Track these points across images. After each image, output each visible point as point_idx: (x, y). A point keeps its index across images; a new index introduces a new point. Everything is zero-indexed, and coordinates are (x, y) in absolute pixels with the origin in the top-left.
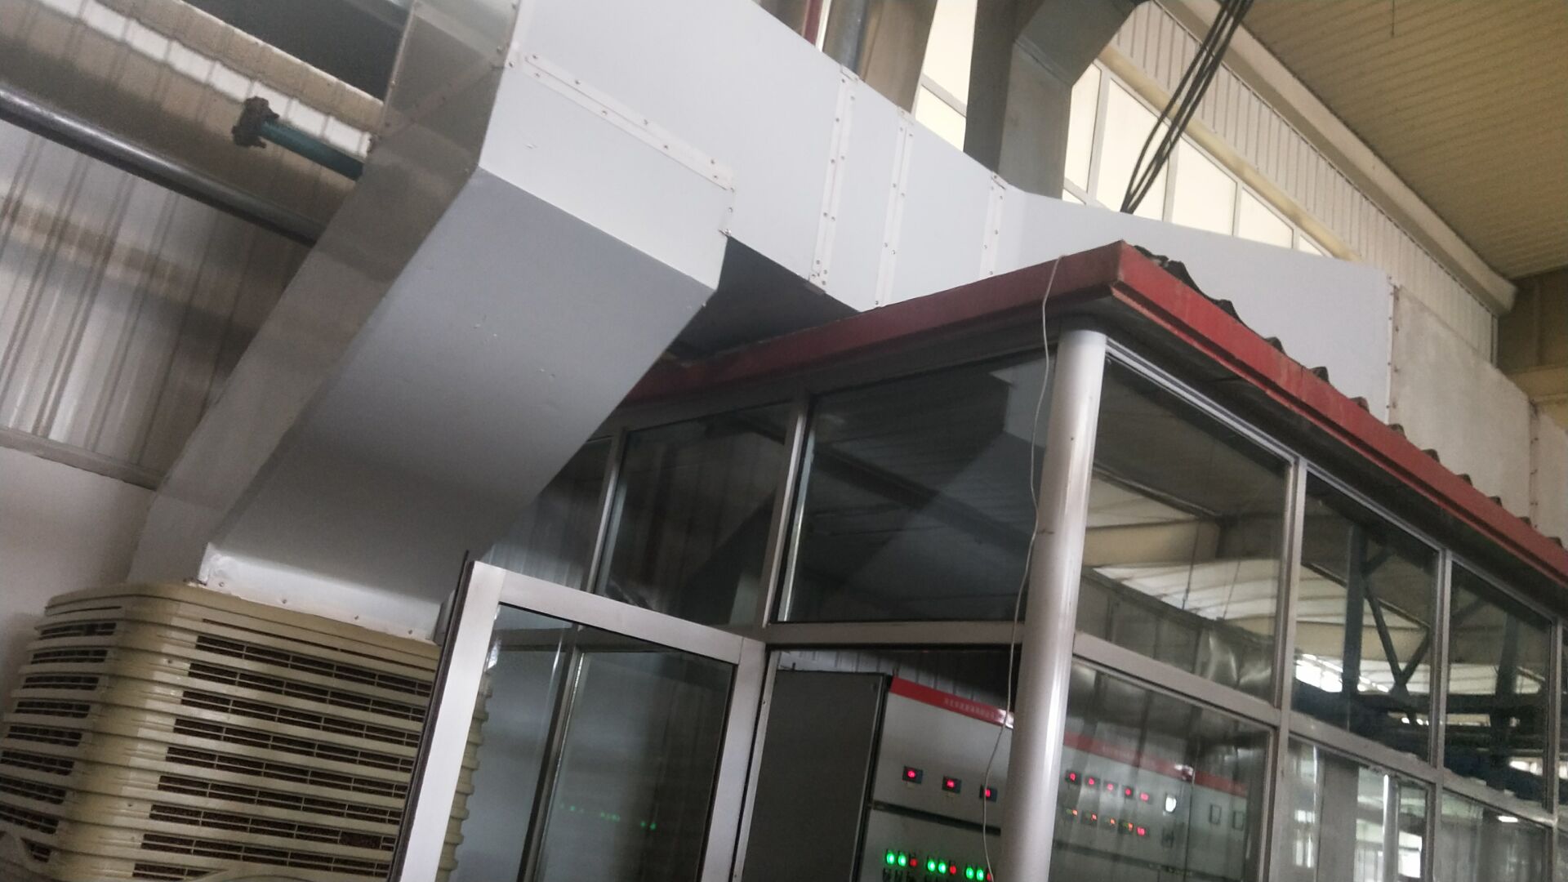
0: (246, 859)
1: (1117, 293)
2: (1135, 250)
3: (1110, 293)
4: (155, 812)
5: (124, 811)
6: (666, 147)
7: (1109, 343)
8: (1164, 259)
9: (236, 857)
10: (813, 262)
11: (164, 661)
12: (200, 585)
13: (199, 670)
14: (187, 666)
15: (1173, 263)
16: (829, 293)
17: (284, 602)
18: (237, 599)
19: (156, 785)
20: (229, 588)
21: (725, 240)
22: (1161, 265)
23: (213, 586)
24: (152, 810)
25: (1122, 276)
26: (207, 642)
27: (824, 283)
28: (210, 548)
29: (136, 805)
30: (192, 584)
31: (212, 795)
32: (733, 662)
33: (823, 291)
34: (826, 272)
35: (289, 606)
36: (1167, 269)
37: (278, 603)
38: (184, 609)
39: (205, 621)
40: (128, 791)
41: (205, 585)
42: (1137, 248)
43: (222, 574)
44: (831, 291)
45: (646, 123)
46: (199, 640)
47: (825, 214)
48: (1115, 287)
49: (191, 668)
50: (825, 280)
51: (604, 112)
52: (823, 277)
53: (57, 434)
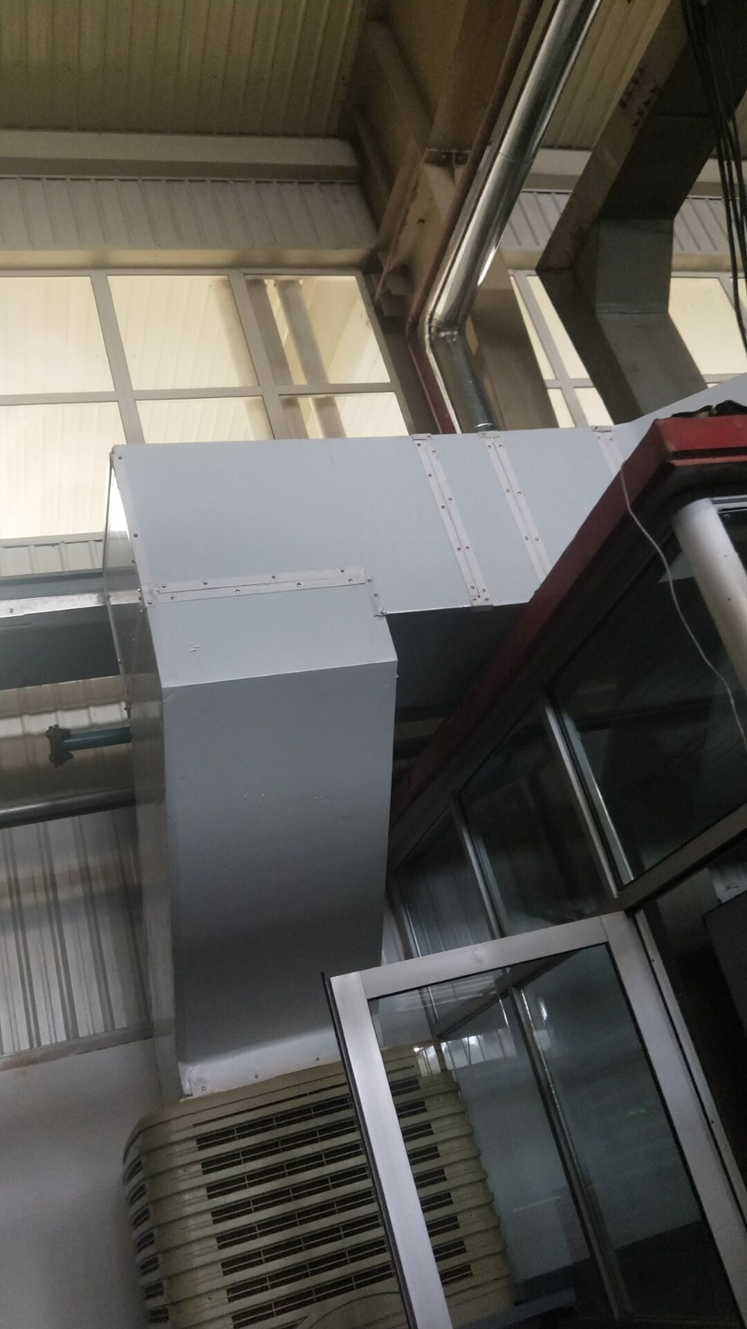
0: (319, 1300)
1: (678, 463)
2: (674, 418)
3: (673, 467)
4: (231, 1295)
5: (207, 1305)
6: (299, 584)
7: (714, 503)
8: (708, 408)
9: (311, 1302)
10: (468, 590)
11: (181, 1172)
12: (188, 1098)
13: (209, 1165)
14: (199, 1167)
15: (718, 406)
16: (496, 604)
17: (256, 1077)
18: (219, 1094)
19: (221, 1274)
20: (211, 1088)
21: (384, 620)
22: (711, 415)
23: (197, 1094)
24: (228, 1295)
25: (672, 447)
26: (205, 1141)
27: (487, 599)
28: (181, 1066)
29: (214, 1296)
30: (182, 1100)
31: (268, 1260)
32: (604, 941)
33: (492, 606)
34: (484, 591)
35: (261, 1078)
36: (718, 415)
37: (253, 1080)
38: (175, 1125)
39: (195, 1125)
40: (203, 1288)
41: (192, 1095)
42: (674, 416)
43: (200, 1080)
44: (496, 603)
45: (273, 577)
46: (198, 1143)
47: (459, 549)
48: (674, 459)
49: (203, 1167)
50: (487, 596)
51: (237, 590)
52: (486, 595)
53: (83, 1032)
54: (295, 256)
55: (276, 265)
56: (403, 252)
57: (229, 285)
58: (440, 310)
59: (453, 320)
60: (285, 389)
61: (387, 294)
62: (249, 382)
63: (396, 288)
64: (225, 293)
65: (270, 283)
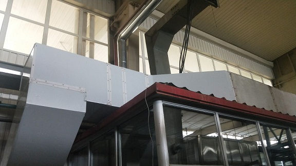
3: (156, 93)
6: (69, 88)
7: (163, 102)
10: (107, 101)
15: (169, 83)
21: (86, 102)
22: (167, 84)
25: (157, 89)
42: (160, 83)
44: (113, 105)
45: (63, 85)
47: (109, 91)
48: (157, 91)
51: (53, 85)
54: (96, 11)
55: (91, 11)
56: (119, 19)
57: (79, 11)
58: (122, 35)
59: (125, 38)
60: (84, 38)
61: (113, 26)
62: (76, 33)
63: (115, 26)
64: (78, 12)
65: (89, 14)
